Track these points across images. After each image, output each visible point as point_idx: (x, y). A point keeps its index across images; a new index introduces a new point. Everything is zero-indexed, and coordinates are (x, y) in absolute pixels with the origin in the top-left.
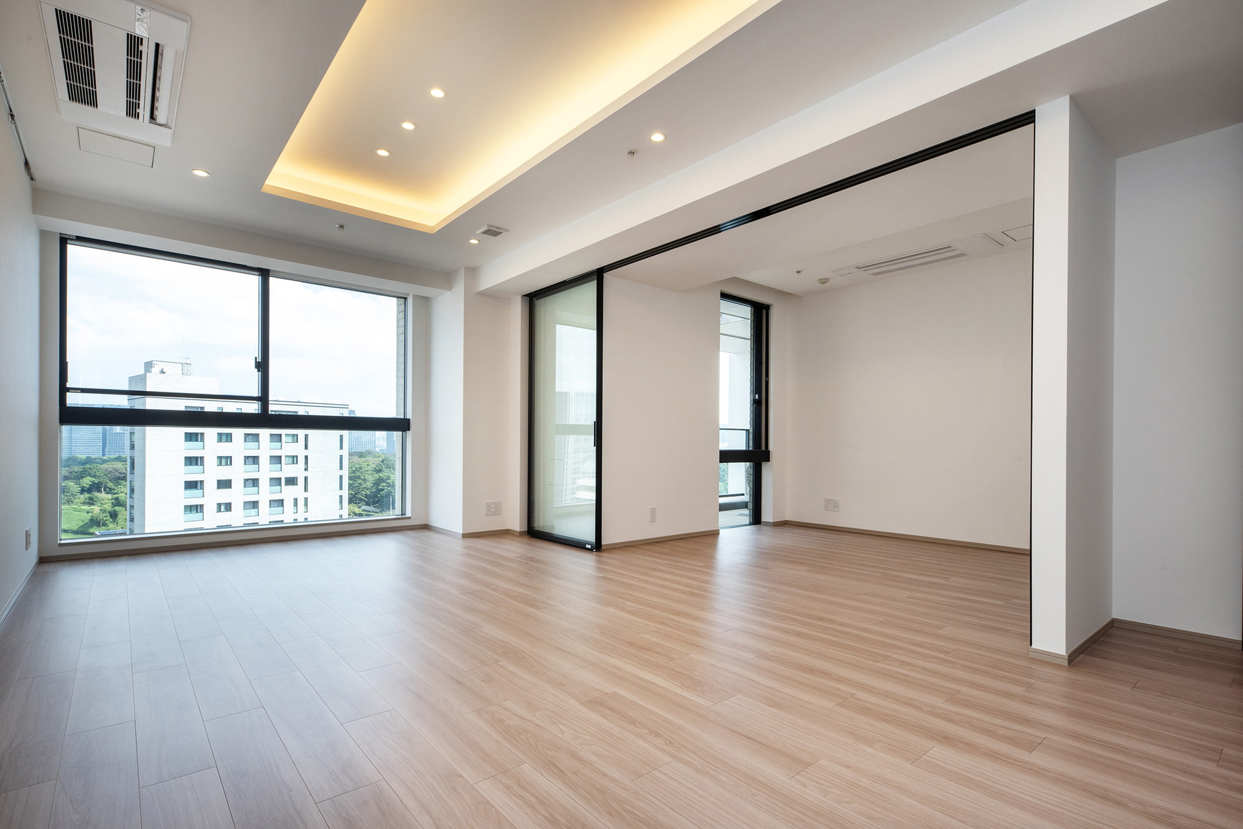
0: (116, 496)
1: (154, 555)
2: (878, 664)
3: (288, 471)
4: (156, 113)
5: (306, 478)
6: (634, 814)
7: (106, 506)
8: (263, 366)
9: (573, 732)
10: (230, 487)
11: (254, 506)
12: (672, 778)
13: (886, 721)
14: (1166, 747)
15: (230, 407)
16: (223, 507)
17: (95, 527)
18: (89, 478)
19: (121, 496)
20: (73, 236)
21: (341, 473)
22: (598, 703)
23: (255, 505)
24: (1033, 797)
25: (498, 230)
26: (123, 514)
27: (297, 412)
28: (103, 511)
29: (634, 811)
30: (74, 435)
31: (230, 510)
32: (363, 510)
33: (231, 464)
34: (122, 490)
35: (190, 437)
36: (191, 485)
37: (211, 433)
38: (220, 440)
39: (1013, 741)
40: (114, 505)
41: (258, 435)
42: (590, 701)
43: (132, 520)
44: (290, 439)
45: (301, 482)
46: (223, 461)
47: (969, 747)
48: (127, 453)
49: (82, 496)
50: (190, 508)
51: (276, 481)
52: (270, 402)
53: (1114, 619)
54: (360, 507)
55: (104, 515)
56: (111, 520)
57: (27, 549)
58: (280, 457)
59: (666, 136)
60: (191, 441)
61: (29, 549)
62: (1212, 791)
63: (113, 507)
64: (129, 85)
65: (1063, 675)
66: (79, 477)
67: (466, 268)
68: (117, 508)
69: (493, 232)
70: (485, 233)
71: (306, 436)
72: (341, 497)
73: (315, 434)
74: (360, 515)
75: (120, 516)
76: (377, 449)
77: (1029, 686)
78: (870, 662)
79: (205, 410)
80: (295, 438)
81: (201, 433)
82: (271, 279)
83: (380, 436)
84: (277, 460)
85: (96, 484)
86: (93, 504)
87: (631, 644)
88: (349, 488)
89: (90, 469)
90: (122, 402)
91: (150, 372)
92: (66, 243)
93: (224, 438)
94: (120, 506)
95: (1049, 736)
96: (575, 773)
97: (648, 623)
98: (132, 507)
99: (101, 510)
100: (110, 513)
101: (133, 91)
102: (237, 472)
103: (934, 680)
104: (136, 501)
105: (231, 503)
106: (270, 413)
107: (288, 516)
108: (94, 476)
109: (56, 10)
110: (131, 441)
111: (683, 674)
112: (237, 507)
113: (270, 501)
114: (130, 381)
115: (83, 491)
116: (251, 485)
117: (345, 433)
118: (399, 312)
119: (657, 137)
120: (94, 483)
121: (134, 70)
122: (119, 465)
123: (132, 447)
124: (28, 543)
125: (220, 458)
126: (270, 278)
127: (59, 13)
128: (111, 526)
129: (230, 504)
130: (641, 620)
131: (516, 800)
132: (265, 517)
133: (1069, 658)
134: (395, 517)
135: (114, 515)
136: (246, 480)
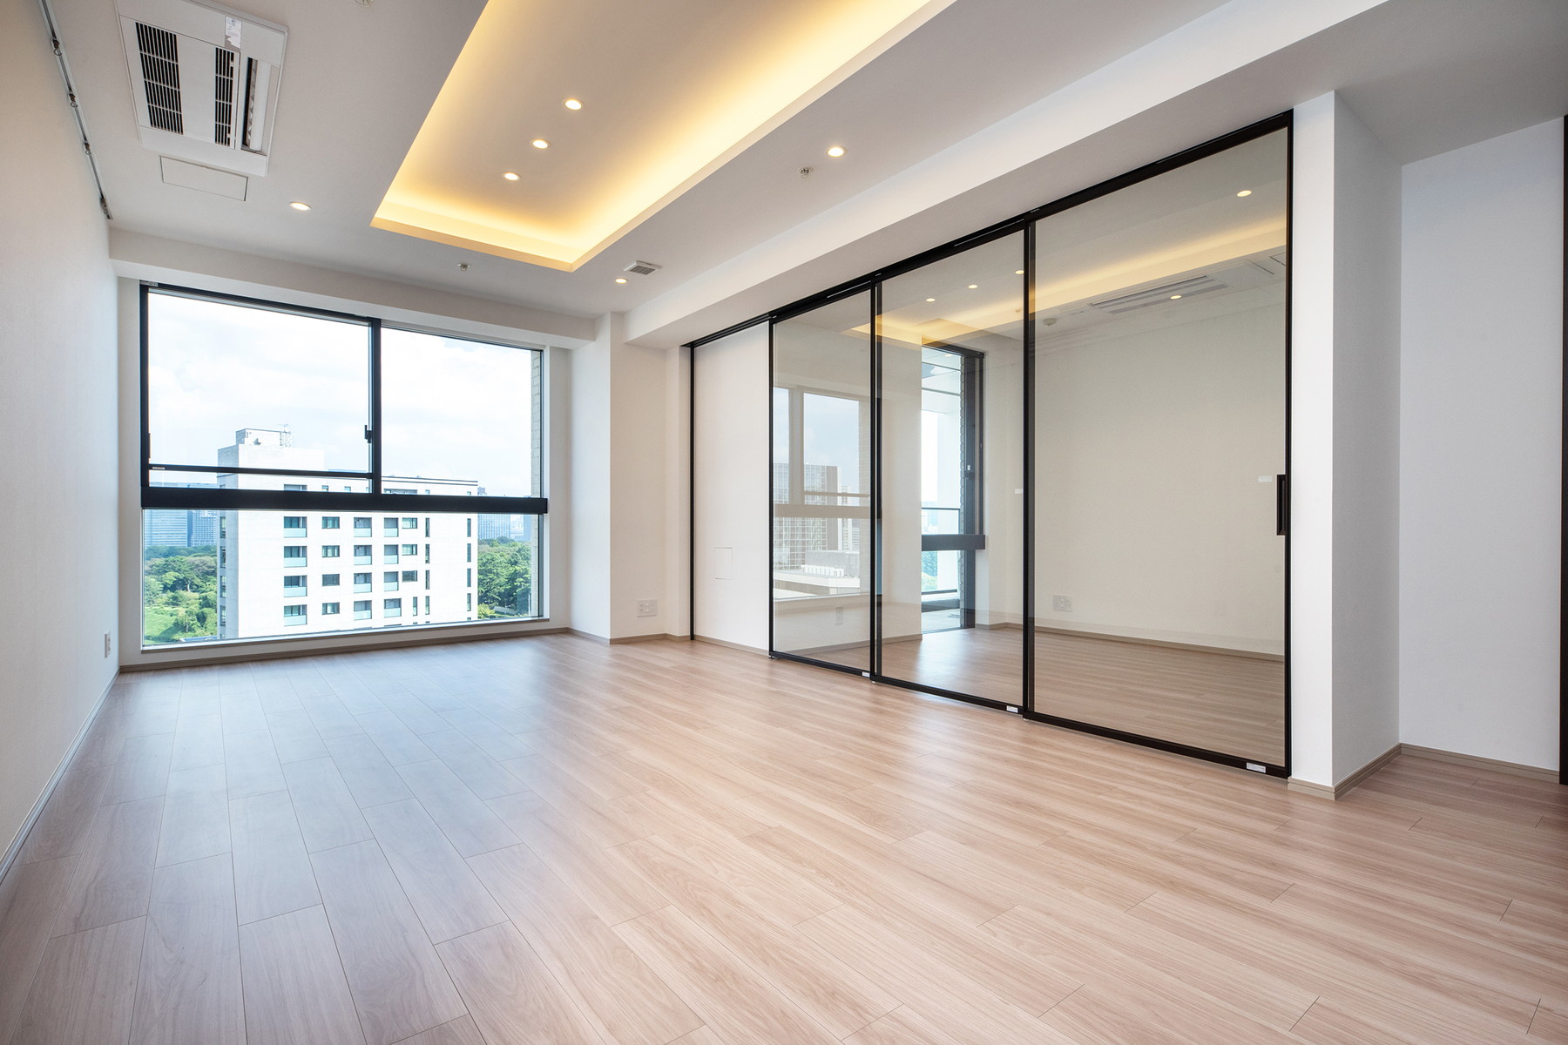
0: (204, 594)
1: (250, 664)
2: (1101, 797)
3: (406, 563)
4: (249, 137)
5: (427, 572)
6: (794, 962)
7: (193, 607)
8: (374, 436)
9: (729, 871)
10: (338, 583)
11: (366, 607)
12: (840, 924)
13: (1101, 863)
14: (1441, 898)
15: (337, 486)
16: (329, 608)
17: (180, 633)
18: (172, 573)
19: (211, 595)
20: (155, 283)
21: (469, 565)
22: (760, 838)
23: (367, 605)
24: (1268, 952)
25: (649, 267)
26: (213, 616)
27: (416, 491)
28: (190, 613)
29: (793, 959)
30: (154, 521)
31: (338, 612)
32: (496, 612)
33: (338, 555)
34: (211, 587)
35: (291, 523)
36: (292, 581)
37: (314, 517)
38: (325, 526)
39: (1252, 888)
40: (202, 606)
41: (370, 519)
42: (751, 836)
43: (223, 624)
44: (408, 524)
45: (421, 577)
46: (330, 551)
47: (1198, 894)
48: (217, 542)
49: (165, 595)
50: (292, 610)
51: (392, 576)
52: (382, 479)
53: (1401, 744)
54: (492, 608)
55: (191, 618)
56: (199, 624)
57: (106, 657)
58: (397, 546)
59: (846, 150)
60: (291, 527)
61: (109, 657)
62: (1488, 948)
63: (201, 609)
64: (219, 108)
65: (1327, 810)
66: (162, 570)
67: (612, 313)
68: (205, 609)
69: (643, 269)
70: (633, 270)
71: (427, 520)
72: (469, 595)
73: (438, 519)
74: (492, 617)
75: (209, 619)
76: (512, 537)
77: (1284, 825)
78: (1091, 795)
79: (309, 490)
80: (414, 523)
81: (303, 518)
82: (383, 331)
83: (516, 520)
84: (393, 549)
85: (181, 580)
86: (177, 605)
87: (804, 771)
88: (479, 584)
89: (174, 561)
90: (210, 481)
91: (243, 443)
92: (148, 292)
93: (330, 523)
94: (209, 607)
95: (1298, 882)
96: (728, 917)
97: (825, 746)
98: (223, 608)
99: (186, 612)
100: (197, 615)
101: (223, 114)
102: (347, 565)
103: (1166, 816)
104: (227, 601)
106: (383, 492)
107: (406, 619)
108: (179, 571)
109: (137, 24)
110: (221, 528)
111: (863, 806)
112: (347, 608)
113: (385, 600)
114: (219, 454)
115: (165, 589)
116: (363, 581)
117: (474, 516)
118: (533, 368)
119: (836, 152)
120: (179, 580)
121: (223, 89)
122: (207, 559)
123: (223, 535)
124: (107, 649)
125: (326, 548)
126: (382, 329)
127: (141, 28)
128: (199, 631)
129: (338, 604)
130: (818, 743)
131: (659, 945)
132: (380, 620)
133: (1336, 792)
134: (530, 619)
135: (202, 619)
136: (357, 575)
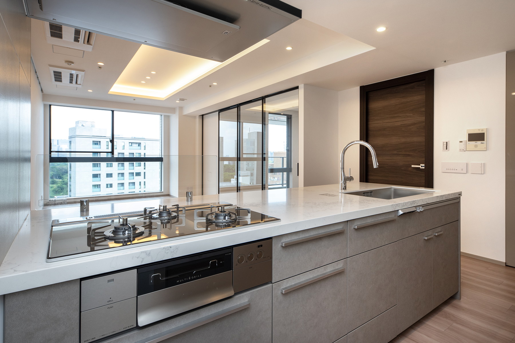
0: (63, 180)
3: (137, 169)
4: (77, 82)
5: (145, 173)
7: (59, 185)
8: (112, 141)
10: (112, 177)
11: (122, 185)
16: (109, 186)
19: (65, 180)
25: (184, 100)
26: (67, 188)
31: (112, 187)
34: (66, 178)
36: (95, 176)
43: (70, 191)
45: (142, 174)
50: (95, 186)
51: (132, 174)
52: (115, 154)
63: (62, 185)
64: (70, 79)
67: (179, 107)
68: (64, 186)
69: (182, 100)
70: (180, 100)
75: (65, 189)
82: (115, 112)
85: (55, 175)
86: (54, 184)
89: (53, 168)
92: (51, 106)
94: (65, 184)
98: (70, 185)
99: (57, 187)
100: (61, 188)
102: (115, 170)
104: (72, 183)
105: (112, 184)
106: (116, 157)
107: (137, 190)
108: (54, 171)
112: (115, 185)
113: (129, 183)
114: (69, 130)
116: (121, 176)
119: (215, 84)
122: (65, 167)
132: (127, 190)
135: (63, 189)
136: (119, 174)
